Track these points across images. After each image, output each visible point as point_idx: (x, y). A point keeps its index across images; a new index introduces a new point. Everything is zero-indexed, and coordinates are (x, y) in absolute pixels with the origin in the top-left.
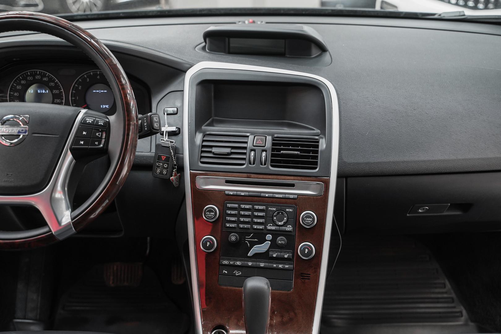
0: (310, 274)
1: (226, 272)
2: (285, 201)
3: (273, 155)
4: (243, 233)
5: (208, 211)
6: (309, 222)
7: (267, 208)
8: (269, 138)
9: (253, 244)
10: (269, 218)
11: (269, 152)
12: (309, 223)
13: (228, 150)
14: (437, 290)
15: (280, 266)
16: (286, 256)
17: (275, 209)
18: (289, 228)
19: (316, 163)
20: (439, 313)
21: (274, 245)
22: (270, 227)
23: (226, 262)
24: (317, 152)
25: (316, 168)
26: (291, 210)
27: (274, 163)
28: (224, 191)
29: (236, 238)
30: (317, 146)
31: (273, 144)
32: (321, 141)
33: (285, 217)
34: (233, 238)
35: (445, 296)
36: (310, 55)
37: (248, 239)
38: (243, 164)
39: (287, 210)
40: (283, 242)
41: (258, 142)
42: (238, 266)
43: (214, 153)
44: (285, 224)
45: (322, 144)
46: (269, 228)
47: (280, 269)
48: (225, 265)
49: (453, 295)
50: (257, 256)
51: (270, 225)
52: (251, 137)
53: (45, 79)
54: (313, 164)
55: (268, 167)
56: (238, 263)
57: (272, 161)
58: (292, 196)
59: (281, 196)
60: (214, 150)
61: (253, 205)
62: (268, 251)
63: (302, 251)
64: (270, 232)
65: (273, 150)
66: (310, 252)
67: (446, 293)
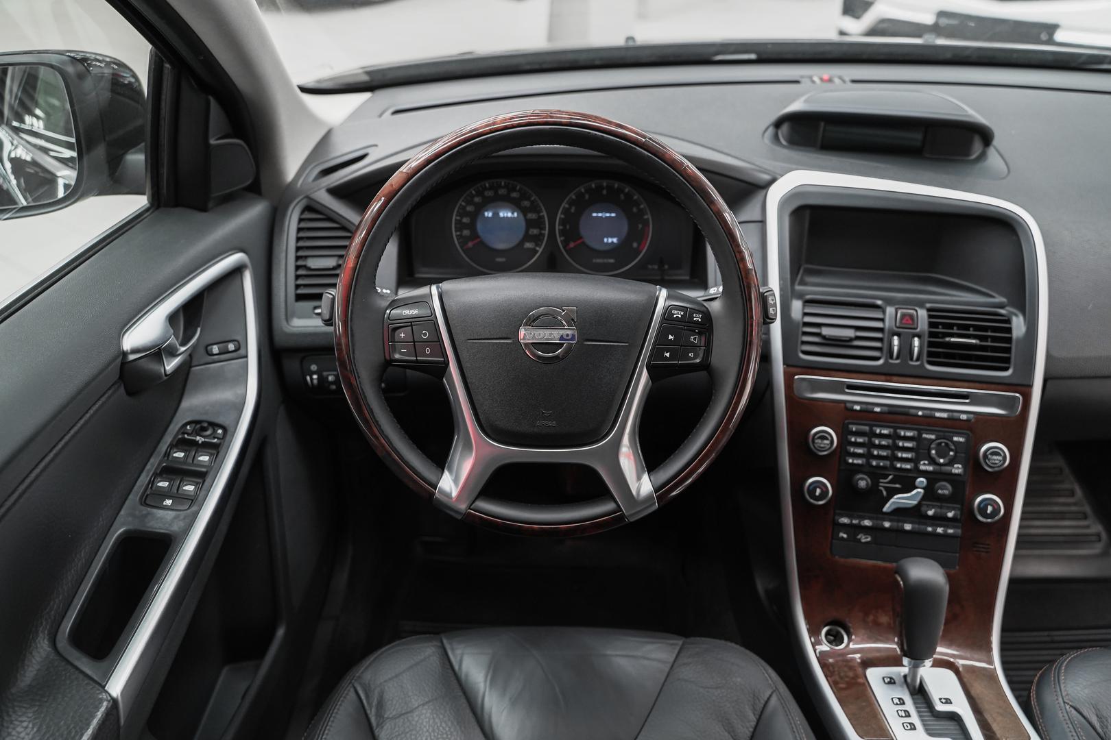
0: (988, 545)
1: (845, 536)
2: (953, 424)
3: (931, 344)
4: (876, 474)
5: (820, 438)
6: (997, 462)
7: (920, 435)
8: (922, 313)
9: (892, 492)
10: (921, 451)
11: (926, 339)
12: (996, 464)
13: (850, 333)
14: (1062, 500)
15: (940, 530)
16: (950, 515)
17: (933, 437)
18: (957, 469)
19: (1008, 360)
20: (1064, 535)
21: (930, 495)
22: (925, 466)
23: (845, 520)
24: (1009, 340)
25: (1006, 369)
26: (961, 439)
27: (934, 358)
28: (845, 402)
29: (867, 484)
30: (1009, 330)
31: (931, 325)
32: (1014, 319)
33: (952, 450)
34: (862, 484)
35: (1074, 508)
36: (968, 154)
37: (884, 483)
38: (877, 359)
39: (955, 439)
40: (946, 492)
41: (904, 322)
42: (866, 527)
43: (824, 337)
44: (951, 463)
45: (1018, 326)
46: (922, 468)
47: (939, 535)
48: (844, 525)
49: (1087, 509)
50: (901, 513)
51: (924, 464)
52: (890, 310)
53: (514, 195)
54: (1004, 364)
55: (922, 366)
56: (867, 523)
57: (930, 354)
58: (964, 417)
59: (945, 415)
60: (826, 331)
61: (895, 428)
62: (919, 505)
63: (982, 510)
64: (924, 474)
65: (931, 334)
66: (996, 510)
67: (1075, 504)
